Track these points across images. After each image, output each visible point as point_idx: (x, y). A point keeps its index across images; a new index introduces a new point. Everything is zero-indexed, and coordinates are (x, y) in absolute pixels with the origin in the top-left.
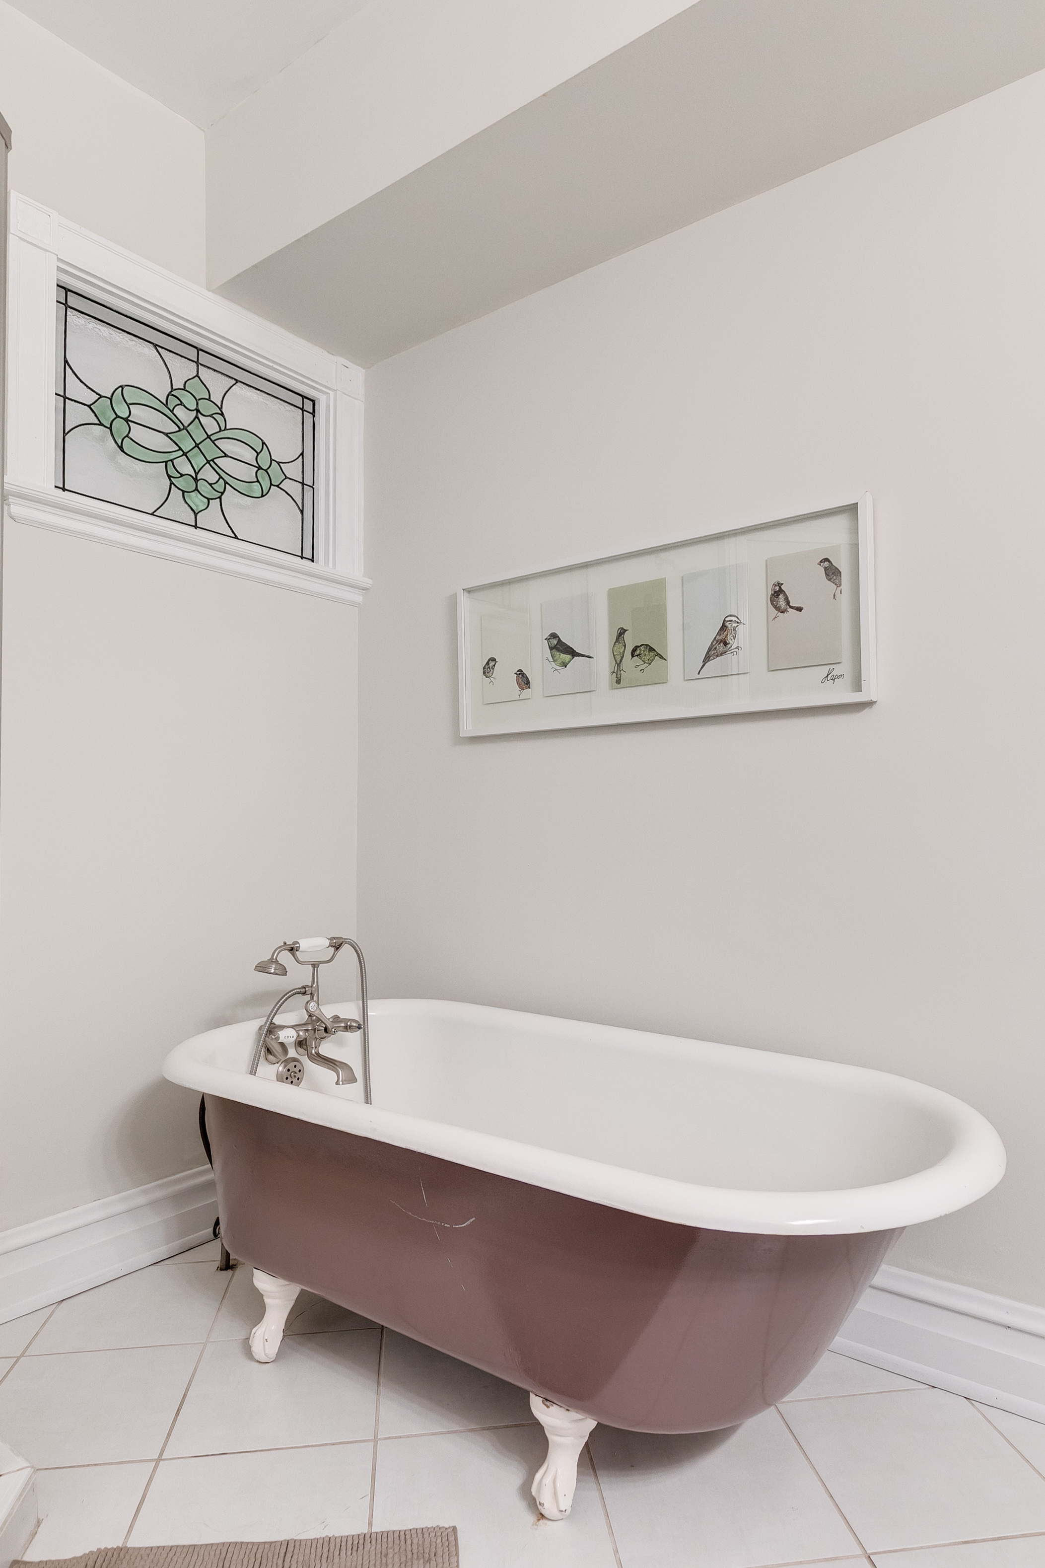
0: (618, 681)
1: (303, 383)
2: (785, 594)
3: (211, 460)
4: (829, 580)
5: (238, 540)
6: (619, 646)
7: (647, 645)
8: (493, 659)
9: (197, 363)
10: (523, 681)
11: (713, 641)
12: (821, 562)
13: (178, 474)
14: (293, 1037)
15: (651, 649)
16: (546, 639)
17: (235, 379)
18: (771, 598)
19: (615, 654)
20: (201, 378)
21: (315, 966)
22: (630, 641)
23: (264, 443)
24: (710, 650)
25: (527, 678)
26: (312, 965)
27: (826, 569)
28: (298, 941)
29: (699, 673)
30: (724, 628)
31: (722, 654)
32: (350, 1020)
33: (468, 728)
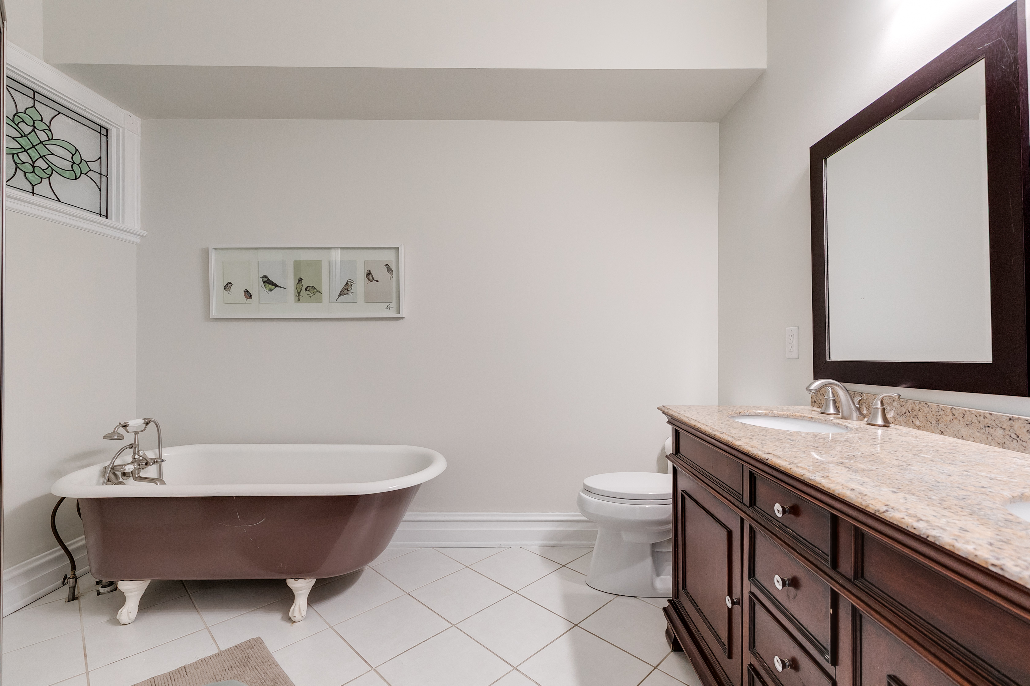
0: (299, 300)
1: (101, 119)
2: (372, 275)
3: (43, 156)
4: (388, 272)
5: (60, 202)
6: (299, 286)
7: (313, 287)
8: (231, 283)
9: (34, 99)
10: (248, 294)
11: (342, 289)
12: (385, 265)
13: (21, 162)
14: (133, 468)
15: (315, 288)
16: (261, 277)
17: (58, 112)
18: (366, 276)
19: (297, 288)
20: (36, 108)
21: (136, 433)
22: (305, 284)
23: (77, 150)
24: (341, 292)
25: (250, 294)
26: (134, 433)
27: (387, 268)
28: (128, 422)
29: (336, 301)
30: (347, 284)
31: (346, 294)
32: (156, 458)
33: (214, 313)
